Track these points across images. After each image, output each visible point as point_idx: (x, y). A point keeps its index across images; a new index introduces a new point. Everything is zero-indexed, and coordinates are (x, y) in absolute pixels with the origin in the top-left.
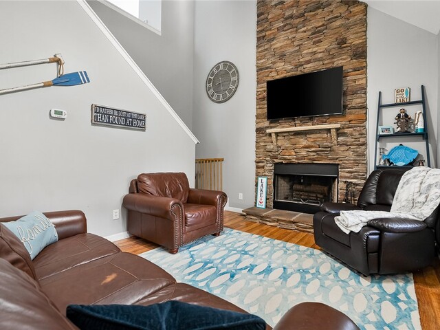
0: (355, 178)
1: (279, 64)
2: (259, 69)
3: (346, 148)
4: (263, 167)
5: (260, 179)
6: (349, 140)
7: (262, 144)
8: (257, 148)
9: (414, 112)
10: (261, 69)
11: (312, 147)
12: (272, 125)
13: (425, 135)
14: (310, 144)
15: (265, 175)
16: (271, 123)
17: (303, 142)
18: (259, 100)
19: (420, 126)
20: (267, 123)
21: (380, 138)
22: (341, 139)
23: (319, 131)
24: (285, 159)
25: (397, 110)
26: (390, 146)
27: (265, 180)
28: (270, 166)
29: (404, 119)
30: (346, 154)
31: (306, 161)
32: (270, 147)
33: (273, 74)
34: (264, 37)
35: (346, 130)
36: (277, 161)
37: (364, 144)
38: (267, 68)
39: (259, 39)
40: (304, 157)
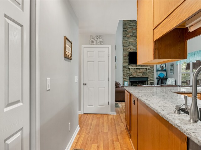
0: (152, 81)
1: (131, 47)
2: (124, 46)
3: (150, 73)
4: (126, 79)
5: (125, 82)
6: (151, 71)
7: (125, 71)
8: (123, 72)
9: (163, 65)
10: (125, 47)
11: (141, 73)
12: (129, 65)
13: (165, 71)
14: (141, 71)
15: (127, 81)
16: (128, 64)
17: (139, 71)
18: (124, 57)
19: (165, 69)
20: (127, 65)
21: (157, 71)
22: (149, 71)
23: (143, 68)
24: (133, 76)
25: (160, 65)
26: (159, 73)
27: (127, 83)
28: (128, 78)
29: (162, 67)
30: (150, 74)
31: (140, 77)
32: (128, 72)
33: (130, 49)
34: (126, 36)
35: (150, 69)
36: (131, 77)
37: (154, 72)
38: (127, 47)
39: (123, 36)
40: (139, 76)
